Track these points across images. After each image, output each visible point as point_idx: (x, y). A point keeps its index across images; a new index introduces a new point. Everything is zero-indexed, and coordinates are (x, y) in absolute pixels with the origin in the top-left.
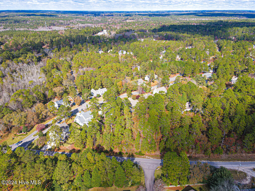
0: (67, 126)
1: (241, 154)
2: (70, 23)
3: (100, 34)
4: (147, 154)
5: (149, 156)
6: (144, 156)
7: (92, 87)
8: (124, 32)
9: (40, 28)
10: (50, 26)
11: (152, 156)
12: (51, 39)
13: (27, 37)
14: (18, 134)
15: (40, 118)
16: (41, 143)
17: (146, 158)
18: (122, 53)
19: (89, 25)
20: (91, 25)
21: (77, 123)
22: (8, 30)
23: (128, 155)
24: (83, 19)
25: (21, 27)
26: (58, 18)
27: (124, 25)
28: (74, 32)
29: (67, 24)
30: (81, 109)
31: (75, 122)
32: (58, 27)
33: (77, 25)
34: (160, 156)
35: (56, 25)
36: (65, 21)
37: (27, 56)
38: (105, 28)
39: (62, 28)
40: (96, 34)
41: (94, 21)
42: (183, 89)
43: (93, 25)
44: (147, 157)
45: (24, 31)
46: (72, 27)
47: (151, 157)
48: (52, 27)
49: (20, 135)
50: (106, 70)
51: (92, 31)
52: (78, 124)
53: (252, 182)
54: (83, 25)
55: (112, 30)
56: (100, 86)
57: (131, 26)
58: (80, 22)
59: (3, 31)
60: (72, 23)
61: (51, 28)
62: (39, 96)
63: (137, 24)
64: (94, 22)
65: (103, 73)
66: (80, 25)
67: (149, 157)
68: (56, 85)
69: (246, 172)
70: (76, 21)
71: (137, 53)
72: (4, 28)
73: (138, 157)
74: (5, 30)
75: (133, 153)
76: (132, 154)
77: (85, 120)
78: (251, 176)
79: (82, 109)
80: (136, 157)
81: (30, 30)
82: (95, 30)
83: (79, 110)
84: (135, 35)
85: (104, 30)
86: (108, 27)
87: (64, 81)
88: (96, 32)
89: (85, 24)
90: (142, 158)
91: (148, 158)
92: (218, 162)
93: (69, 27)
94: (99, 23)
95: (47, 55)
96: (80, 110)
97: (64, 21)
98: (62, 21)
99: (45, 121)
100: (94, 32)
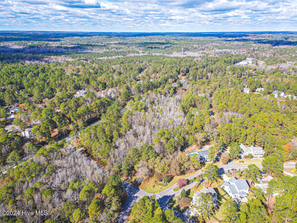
0: (215, 193)
2: (205, 47)
3: (243, 63)
7: (240, 140)
8: (278, 64)
9: (175, 53)
10: (184, 51)
12: (187, 68)
13: (164, 64)
14: (159, 182)
15: (182, 170)
16: (183, 203)
18: (279, 94)
19: (228, 50)
20: (230, 50)
21: (225, 191)
22: (146, 54)
24: (220, 44)
25: (157, 52)
26: (192, 41)
27: (277, 52)
28: (211, 61)
29: (202, 49)
30: (227, 169)
31: (223, 189)
32: (192, 53)
33: (214, 50)
35: (190, 50)
36: (200, 45)
37: (164, 87)
38: (249, 55)
39: (196, 54)
40: (237, 63)
43: (233, 51)
45: (160, 56)
46: (207, 53)
48: (185, 52)
49: (160, 184)
50: (261, 121)
51: (233, 60)
52: (227, 193)
54: (220, 51)
55: (258, 58)
56: (252, 143)
58: (217, 47)
59: (142, 56)
60: (208, 47)
61: (186, 54)
62: (180, 140)
64: (233, 47)
65: (258, 125)
66: (217, 50)
68: (197, 130)
70: (212, 45)
72: (143, 53)
74: (143, 54)
77: (238, 191)
79: (229, 171)
81: (166, 55)
82: (237, 58)
83: (225, 170)
85: (247, 59)
86: (254, 54)
87: (205, 125)
88: (238, 60)
89: (223, 50)
93: (205, 54)
94: (240, 48)
95: (182, 86)
97: (198, 45)
98: (197, 46)
99: (185, 174)
100: (235, 61)
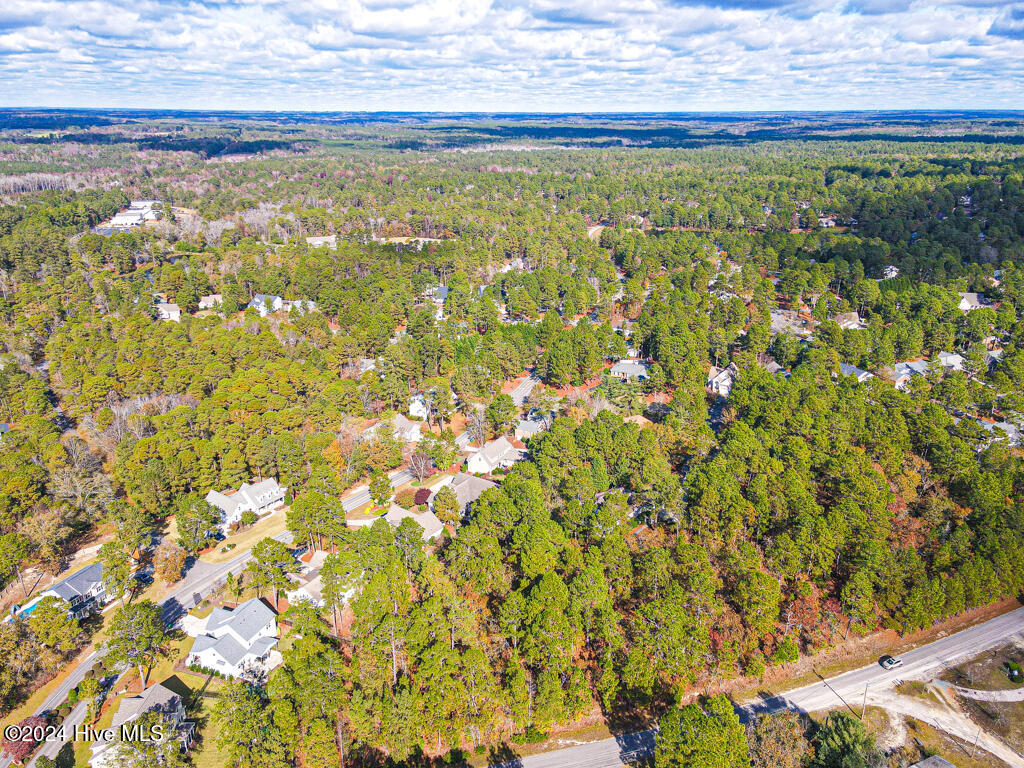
0: (174, 698)
1: (844, 644)
4: (559, 728)
5: (565, 735)
6: (551, 741)
7: (202, 481)
8: (237, 213)
11: (579, 734)
15: (5, 692)
17: (558, 747)
18: (269, 305)
19: (48, 177)
20: (57, 178)
21: (204, 671)
23: (488, 753)
27: (223, 177)
30: (190, 595)
31: (195, 669)
34: (605, 723)
38: (137, 192)
40: (101, 221)
41: (69, 161)
42: (587, 441)
43: (69, 180)
44: (560, 742)
47: (576, 738)
50: (247, 397)
51: (81, 211)
52: (213, 673)
53: (913, 734)
54: (16, 180)
55: (170, 200)
56: (242, 475)
57: (256, 180)
63: (278, 172)
65: (240, 414)
66: (4, 180)
67: (568, 742)
68: (19, 504)
69: (879, 702)
71: (337, 306)
73: (531, 754)
75: (505, 740)
76: (502, 743)
77: (246, 645)
78: (899, 715)
79: (197, 597)
80: (524, 755)
82: (95, 206)
83: (182, 601)
84: (288, 221)
85: (133, 204)
86: (151, 187)
87: (53, 476)
88: (101, 212)
89: (28, 176)
90: (546, 750)
91: (568, 746)
92: (792, 691)
94: (93, 169)
96: (185, 600)
99: (27, 698)
100: (93, 215)
